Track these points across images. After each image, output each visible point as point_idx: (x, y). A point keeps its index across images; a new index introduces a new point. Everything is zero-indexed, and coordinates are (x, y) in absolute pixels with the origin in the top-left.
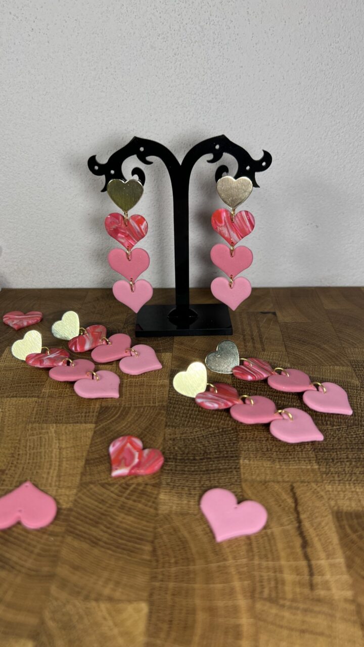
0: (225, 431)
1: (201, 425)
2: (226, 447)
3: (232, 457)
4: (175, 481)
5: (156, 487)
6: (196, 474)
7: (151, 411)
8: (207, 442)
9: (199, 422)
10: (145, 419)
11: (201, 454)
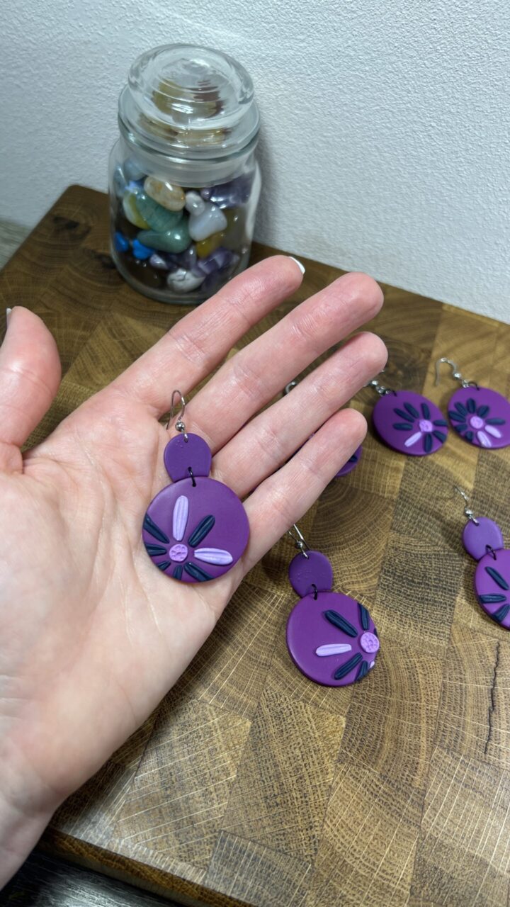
0: (450, 556)
1: (427, 540)
2: (447, 576)
3: (450, 591)
4: (390, 600)
5: (370, 601)
6: (411, 600)
7: (379, 503)
8: (428, 564)
9: (426, 535)
10: (370, 512)
11: (420, 576)
